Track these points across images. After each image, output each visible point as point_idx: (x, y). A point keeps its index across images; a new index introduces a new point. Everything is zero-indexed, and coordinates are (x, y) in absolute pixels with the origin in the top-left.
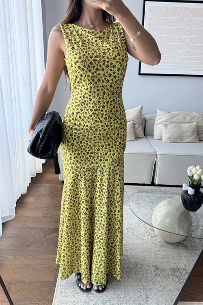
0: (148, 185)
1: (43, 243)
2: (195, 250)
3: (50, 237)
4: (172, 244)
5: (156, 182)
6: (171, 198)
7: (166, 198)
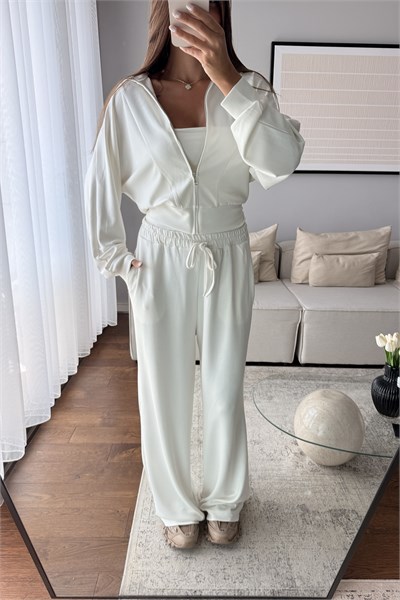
0: (288, 365)
1: (102, 471)
2: (372, 476)
3: (116, 459)
4: (332, 467)
5: (302, 359)
6: (328, 386)
7: (318, 387)
